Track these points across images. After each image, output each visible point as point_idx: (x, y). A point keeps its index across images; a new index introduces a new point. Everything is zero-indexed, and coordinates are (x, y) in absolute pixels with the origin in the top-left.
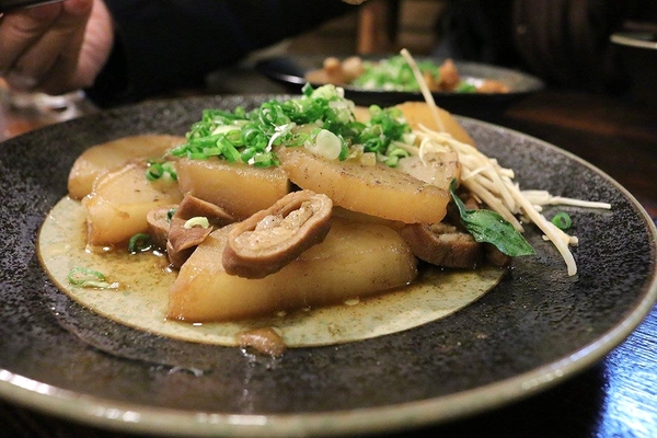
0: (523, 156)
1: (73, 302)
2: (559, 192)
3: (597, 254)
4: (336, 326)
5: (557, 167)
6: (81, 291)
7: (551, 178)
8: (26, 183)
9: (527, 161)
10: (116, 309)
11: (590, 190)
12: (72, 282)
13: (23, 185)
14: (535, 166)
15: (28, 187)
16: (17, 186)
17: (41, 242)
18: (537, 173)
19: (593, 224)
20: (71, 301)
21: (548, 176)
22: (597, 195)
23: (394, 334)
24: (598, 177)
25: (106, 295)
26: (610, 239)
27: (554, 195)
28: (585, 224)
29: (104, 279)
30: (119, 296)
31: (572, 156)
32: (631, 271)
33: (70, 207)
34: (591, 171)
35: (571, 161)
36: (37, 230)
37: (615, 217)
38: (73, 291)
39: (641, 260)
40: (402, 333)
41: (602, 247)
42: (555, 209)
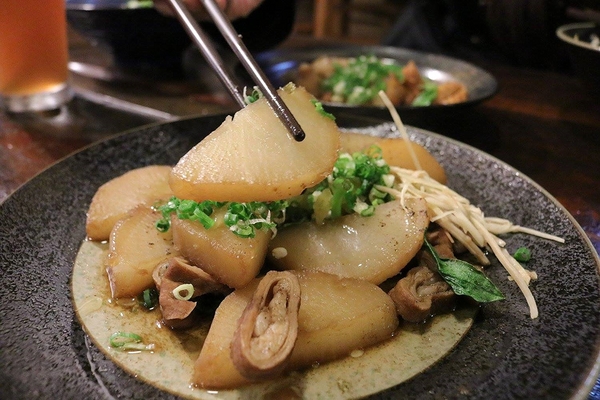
0: (485, 176)
1: (119, 368)
2: (519, 219)
3: (553, 294)
4: (344, 382)
5: (515, 191)
6: (124, 355)
7: (511, 202)
8: (48, 228)
9: (489, 180)
10: (158, 374)
11: (546, 219)
12: (114, 346)
13: (47, 232)
14: (496, 188)
15: (51, 232)
16: (42, 234)
17: (75, 297)
18: (498, 195)
19: (549, 257)
20: (118, 368)
21: (508, 199)
22: (552, 225)
23: (392, 389)
24: (552, 206)
25: (145, 357)
26: (565, 277)
27: (515, 224)
28: (542, 257)
29: (141, 340)
30: (157, 358)
31: (529, 180)
32: (584, 320)
33: (92, 252)
34: (546, 199)
35: (529, 185)
36: (69, 282)
37: (568, 253)
38: (117, 355)
39: (593, 309)
40: (398, 387)
41: (558, 286)
42: (515, 236)
